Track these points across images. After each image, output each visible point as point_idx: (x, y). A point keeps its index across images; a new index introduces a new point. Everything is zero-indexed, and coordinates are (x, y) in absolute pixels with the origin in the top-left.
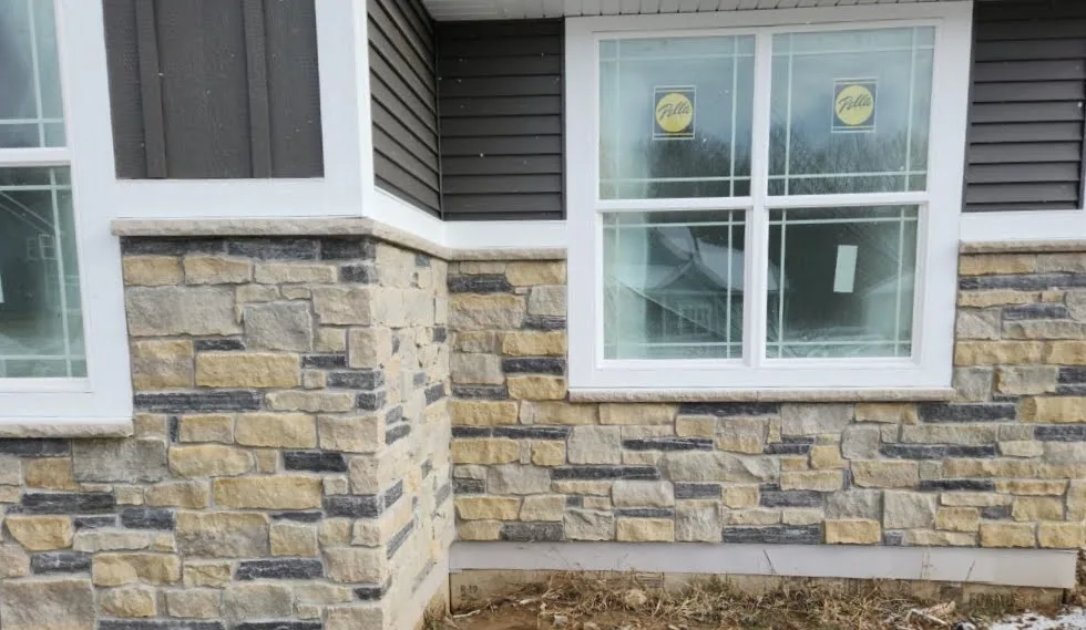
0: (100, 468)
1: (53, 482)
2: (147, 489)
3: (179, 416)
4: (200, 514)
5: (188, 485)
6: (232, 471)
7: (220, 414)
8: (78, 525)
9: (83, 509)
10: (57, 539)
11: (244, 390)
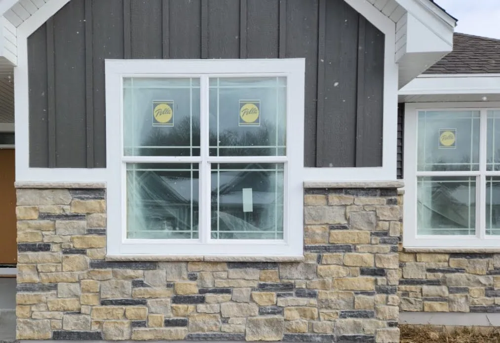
0: (290, 274)
1: (271, 279)
2: (308, 282)
3: (321, 255)
4: (328, 292)
5: (324, 281)
6: (341, 275)
7: (338, 254)
8: (278, 296)
9: (282, 289)
10: (271, 301)
11: (348, 244)
